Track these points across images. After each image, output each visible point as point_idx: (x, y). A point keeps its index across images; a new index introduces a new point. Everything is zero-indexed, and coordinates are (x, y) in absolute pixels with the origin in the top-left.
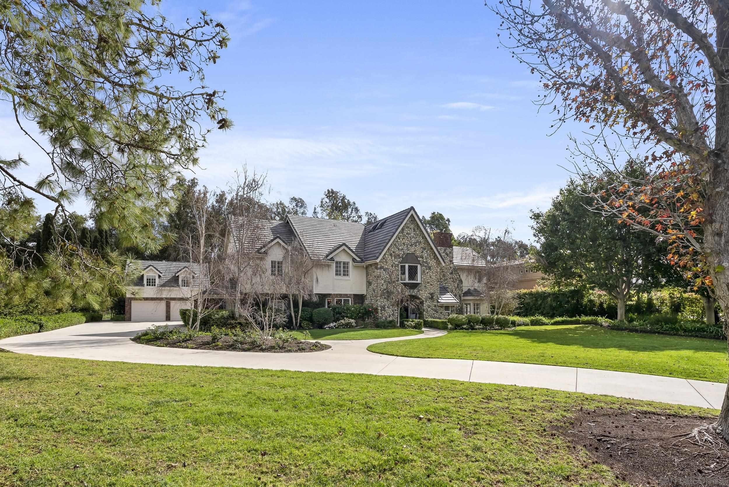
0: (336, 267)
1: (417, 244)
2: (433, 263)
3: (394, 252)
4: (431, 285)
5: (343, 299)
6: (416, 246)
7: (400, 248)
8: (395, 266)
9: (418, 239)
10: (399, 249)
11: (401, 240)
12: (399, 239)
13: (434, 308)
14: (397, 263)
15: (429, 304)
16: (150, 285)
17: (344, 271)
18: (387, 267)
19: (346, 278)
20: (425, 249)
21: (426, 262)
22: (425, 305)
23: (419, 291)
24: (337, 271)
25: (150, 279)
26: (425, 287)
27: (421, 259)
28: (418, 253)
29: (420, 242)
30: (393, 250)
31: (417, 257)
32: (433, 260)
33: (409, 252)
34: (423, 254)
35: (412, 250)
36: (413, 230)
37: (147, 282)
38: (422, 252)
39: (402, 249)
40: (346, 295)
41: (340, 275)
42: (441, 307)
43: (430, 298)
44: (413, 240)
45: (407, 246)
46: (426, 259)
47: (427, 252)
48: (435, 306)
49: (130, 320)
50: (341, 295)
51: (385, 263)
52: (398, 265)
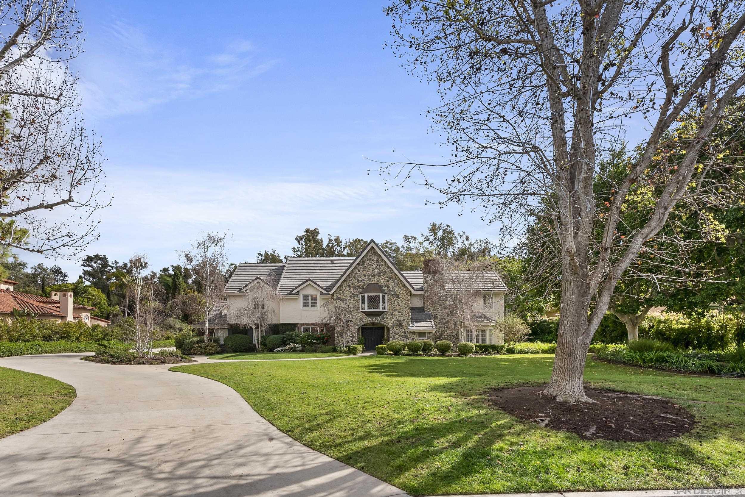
0: (304, 300)
1: (381, 274)
2: (402, 291)
3: (352, 284)
4: (400, 312)
5: (310, 327)
6: (380, 276)
7: (360, 279)
8: (354, 297)
9: (382, 269)
10: (358, 281)
11: (361, 271)
12: (359, 271)
13: (403, 334)
14: (356, 293)
15: (397, 331)
17: (312, 303)
18: (344, 297)
19: (313, 309)
20: (391, 278)
21: (393, 291)
22: (391, 332)
23: (383, 318)
24: (304, 303)
26: (392, 314)
27: (386, 288)
28: (382, 283)
29: (386, 272)
30: (351, 282)
31: (381, 287)
32: (402, 288)
33: (370, 282)
34: (389, 283)
35: (374, 280)
36: (375, 261)
38: (388, 281)
39: (363, 280)
40: (313, 324)
41: (308, 306)
42: (414, 333)
43: (397, 325)
44: (376, 271)
45: (368, 277)
46: (393, 287)
47: (394, 281)
48: (405, 333)
50: (307, 324)
51: (342, 294)
52: (358, 295)
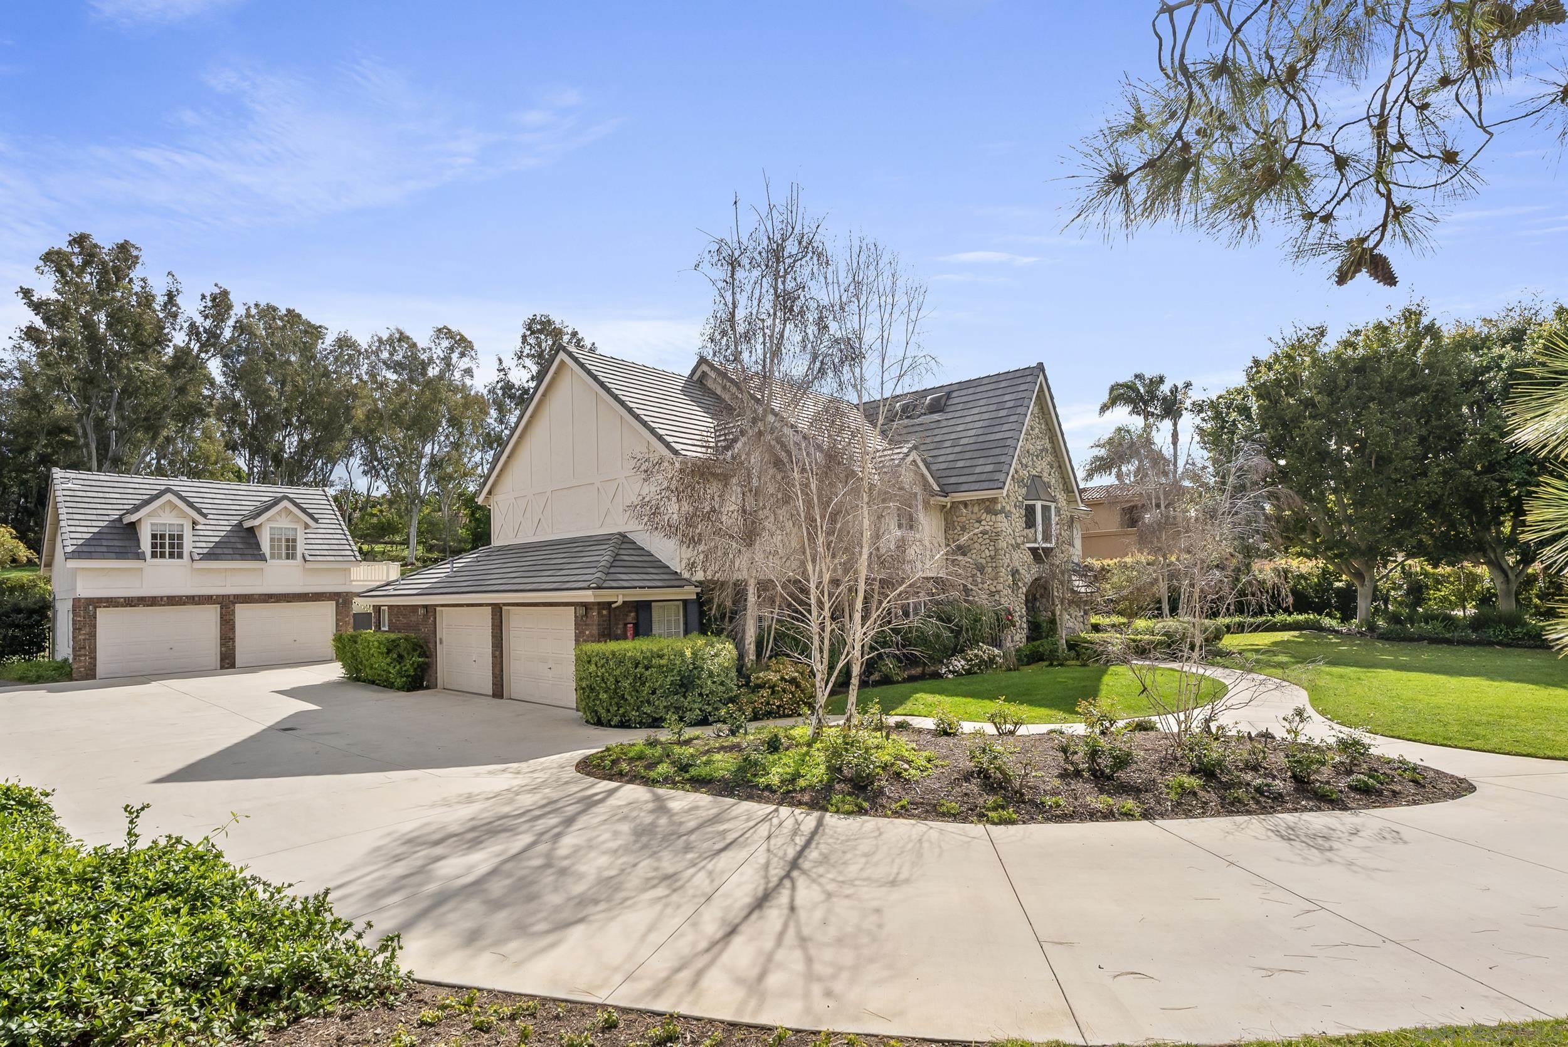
1: (1044, 454)
2: (1063, 500)
3: (1016, 472)
6: (1042, 458)
7: (1024, 462)
8: (1019, 508)
9: (1043, 441)
10: (1022, 464)
14: (1020, 499)
16: (162, 555)
18: (1009, 508)
20: (1052, 467)
23: (1050, 567)
25: (162, 537)
28: (1045, 476)
29: (1047, 450)
31: (1046, 486)
32: (1063, 493)
33: (1034, 472)
34: (1051, 478)
35: (1038, 468)
37: (154, 546)
38: (1050, 474)
39: (1026, 466)
44: (1039, 445)
45: (1032, 459)
46: (1054, 490)
47: (1055, 472)
49: (93, 676)
52: (1022, 503)
